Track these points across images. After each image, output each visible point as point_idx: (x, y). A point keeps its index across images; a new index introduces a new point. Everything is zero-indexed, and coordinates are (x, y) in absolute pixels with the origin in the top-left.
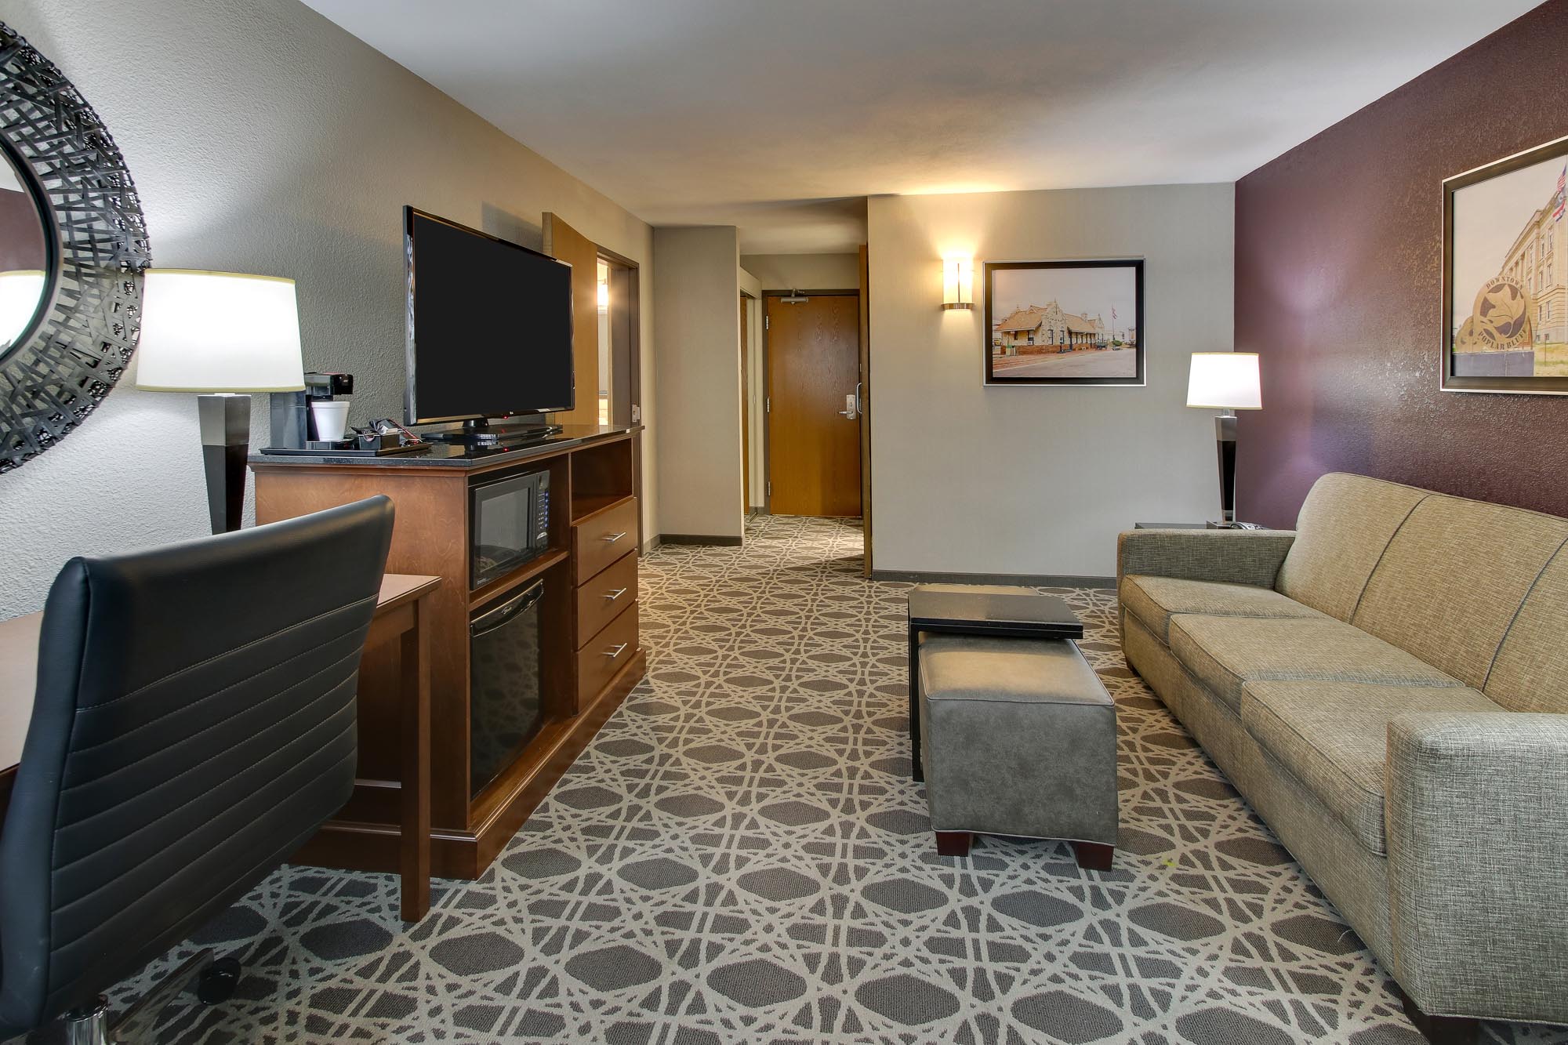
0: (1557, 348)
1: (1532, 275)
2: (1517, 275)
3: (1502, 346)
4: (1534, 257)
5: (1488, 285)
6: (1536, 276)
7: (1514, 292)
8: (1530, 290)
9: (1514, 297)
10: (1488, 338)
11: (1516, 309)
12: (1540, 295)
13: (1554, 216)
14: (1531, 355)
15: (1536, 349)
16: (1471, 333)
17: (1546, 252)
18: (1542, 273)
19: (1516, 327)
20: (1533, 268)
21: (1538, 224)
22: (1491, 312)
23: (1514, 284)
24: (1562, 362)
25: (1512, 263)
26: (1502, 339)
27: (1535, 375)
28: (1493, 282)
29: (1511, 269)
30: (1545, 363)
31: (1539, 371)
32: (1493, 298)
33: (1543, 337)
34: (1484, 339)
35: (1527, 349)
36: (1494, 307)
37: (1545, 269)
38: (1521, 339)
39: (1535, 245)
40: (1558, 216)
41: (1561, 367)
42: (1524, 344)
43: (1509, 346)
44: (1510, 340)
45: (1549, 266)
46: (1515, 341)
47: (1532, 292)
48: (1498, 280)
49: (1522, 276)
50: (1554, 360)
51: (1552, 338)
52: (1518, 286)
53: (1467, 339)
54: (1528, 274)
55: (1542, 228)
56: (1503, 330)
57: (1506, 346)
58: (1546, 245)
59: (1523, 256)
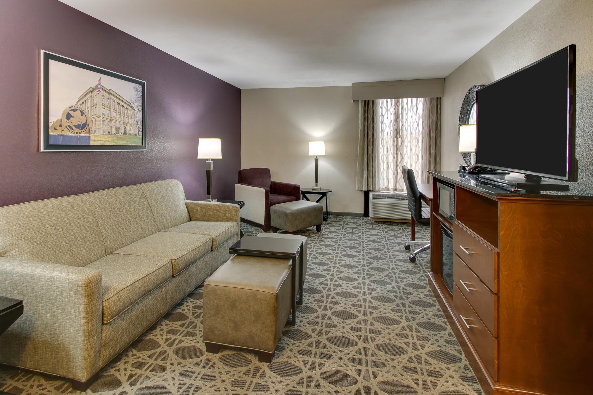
0: (99, 136)
1: (89, 109)
2: (83, 107)
3: (77, 133)
4: (90, 103)
5: (70, 108)
6: (91, 110)
7: (82, 113)
8: (88, 113)
9: (82, 115)
10: (70, 129)
11: (83, 120)
12: (92, 117)
13: (97, 91)
14: (89, 137)
15: (91, 135)
16: (61, 126)
17: (94, 103)
18: (93, 109)
19: (83, 126)
20: (90, 106)
21: (91, 92)
22: (71, 118)
23: (82, 110)
24: (100, 140)
25: (81, 102)
26: (77, 130)
27: (91, 144)
28: (72, 107)
29: (81, 104)
30: (95, 141)
31: (92, 143)
32: (72, 113)
33: (94, 132)
34: (68, 129)
35: (88, 135)
36: (73, 117)
37: (94, 108)
38: (85, 131)
39: (90, 99)
40: (98, 92)
41: (100, 142)
42: (86, 133)
43: (80, 133)
44: (80, 131)
45: (96, 108)
46: (83, 132)
47: (89, 115)
48: (75, 107)
49: (85, 108)
50: (98, 139)
51: (97, 132)
52: (84, 112)
53: (58, 128)
54: (88, 108)
55: (93, 94)
56: (77, 126)
57: (78, 133)
58: (94, 100)
59: (86, 101)
